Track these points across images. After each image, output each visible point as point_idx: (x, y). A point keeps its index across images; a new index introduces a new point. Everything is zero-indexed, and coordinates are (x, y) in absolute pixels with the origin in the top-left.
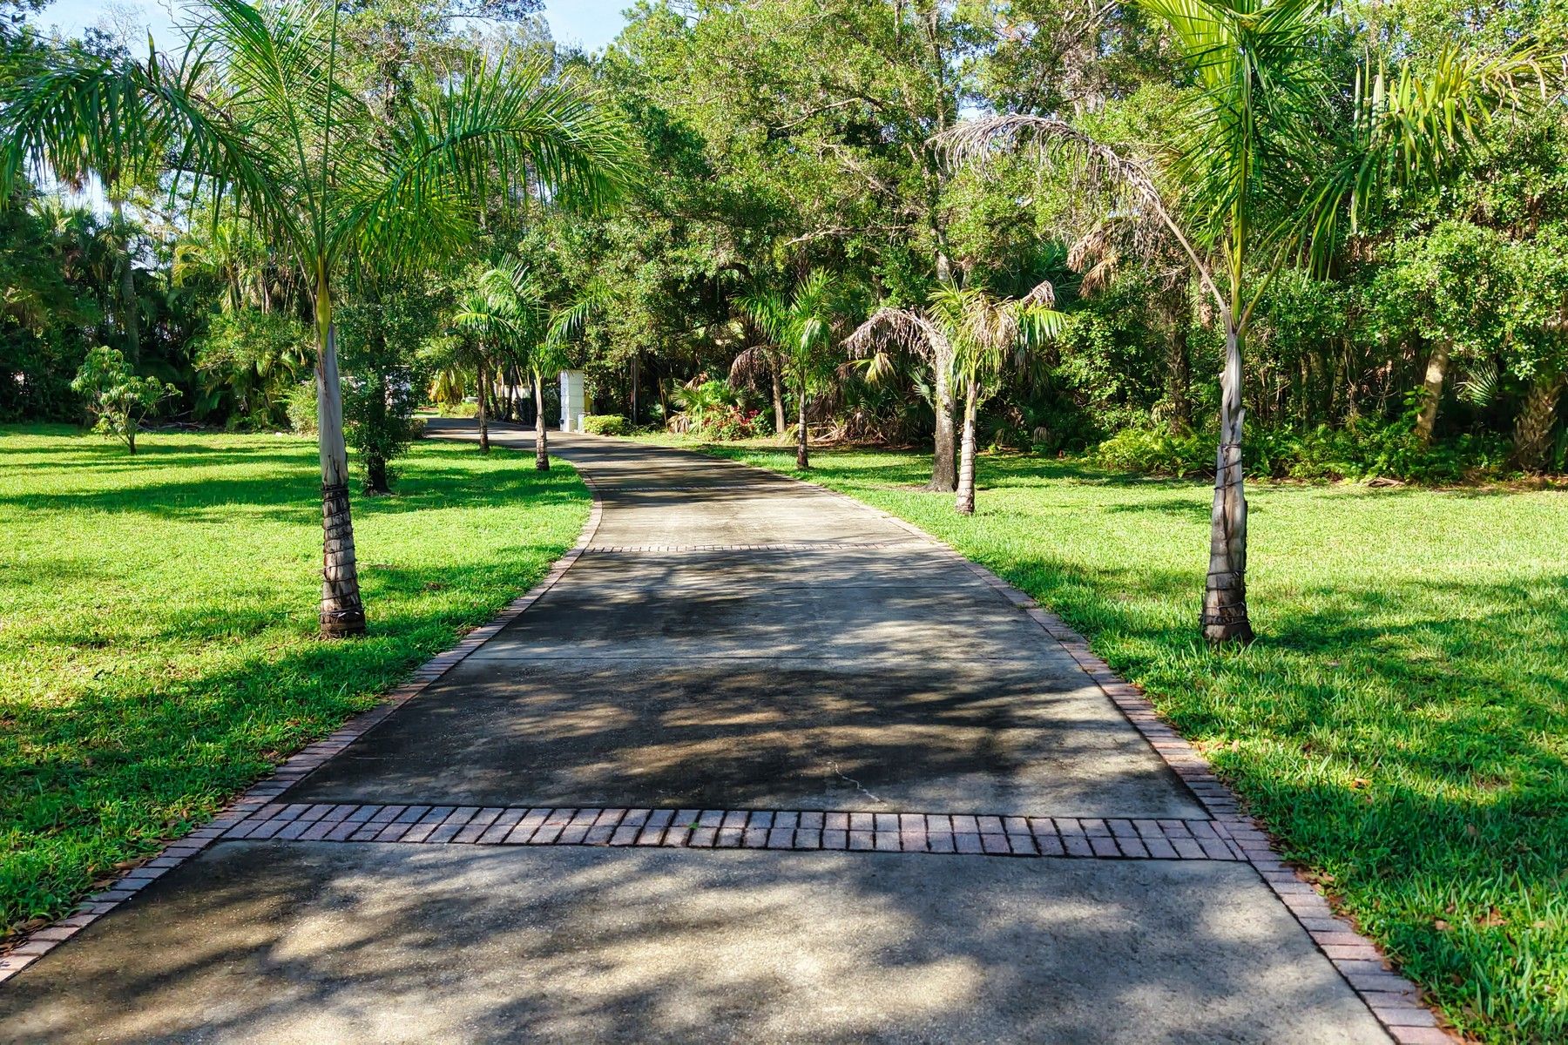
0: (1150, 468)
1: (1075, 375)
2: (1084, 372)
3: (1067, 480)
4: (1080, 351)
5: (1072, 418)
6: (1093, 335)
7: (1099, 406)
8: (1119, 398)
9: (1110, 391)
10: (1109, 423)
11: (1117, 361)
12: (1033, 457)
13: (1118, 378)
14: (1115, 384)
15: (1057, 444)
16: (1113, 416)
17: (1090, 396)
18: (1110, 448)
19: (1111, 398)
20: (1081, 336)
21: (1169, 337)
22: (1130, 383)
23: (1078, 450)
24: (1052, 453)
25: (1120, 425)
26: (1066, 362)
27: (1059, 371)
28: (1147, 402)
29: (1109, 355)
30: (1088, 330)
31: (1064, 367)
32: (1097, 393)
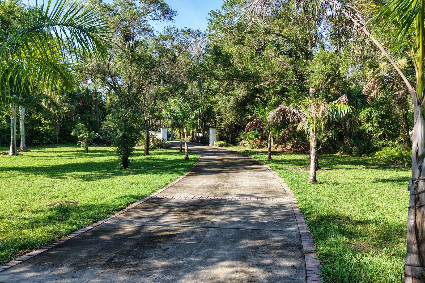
0: (394, 162)
1: (367, 129)
2: (370, 128)
3: (361, 167)
4: (369, 121)
5: (366, 143)
6: (373, 116)
7: (376, 139)
8: (383, 137)
9: (380, 134)
10: (380, 145)
11: (382, 124)
12: (353, 156)
13: (382, 130)
14: (381, 132)
15: (362, 152)
16: (381, 143)
17: (372, 136)
18: (379, 154)
19: (380, 137)
20: (368, 116)
21: (401, 116)
22: (387, 132)
23: (368, 154)
24: (359, 155)
25: (384, 146)
26: (363, 125)
27: (361, 128)
28: (393, 138)
29: (379, 122)
30: (371, 114)
31: (363, 126)
32: (375, 135)
